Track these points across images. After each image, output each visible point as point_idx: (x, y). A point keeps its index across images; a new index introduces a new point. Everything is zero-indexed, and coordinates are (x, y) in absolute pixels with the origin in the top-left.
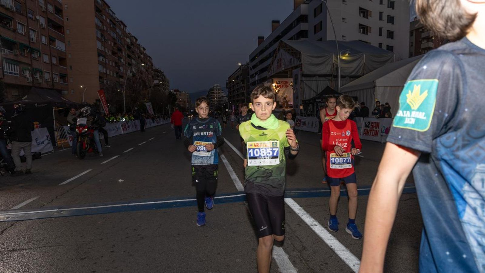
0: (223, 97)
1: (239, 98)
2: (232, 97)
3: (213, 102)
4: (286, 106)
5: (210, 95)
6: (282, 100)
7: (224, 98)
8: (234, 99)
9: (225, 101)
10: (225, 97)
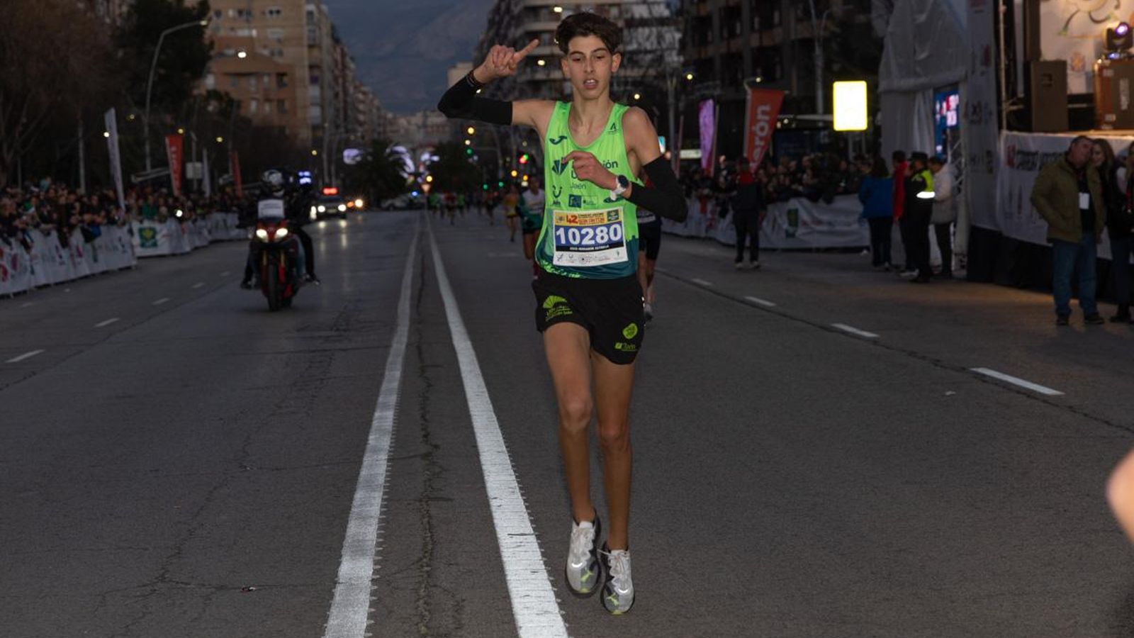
0: (633, 23)
1: (777, 35)
2: (716, 22)
3: (540, 76)
4: (1124, 102)
5: (516, 10)
6: (1088, 50)
7: (643, 32)
8: (736, 44)
9: (659, 60)
10: (643, 23)
